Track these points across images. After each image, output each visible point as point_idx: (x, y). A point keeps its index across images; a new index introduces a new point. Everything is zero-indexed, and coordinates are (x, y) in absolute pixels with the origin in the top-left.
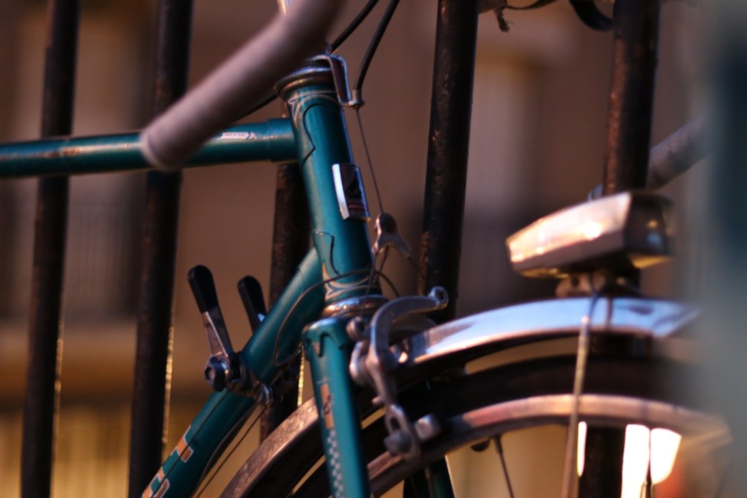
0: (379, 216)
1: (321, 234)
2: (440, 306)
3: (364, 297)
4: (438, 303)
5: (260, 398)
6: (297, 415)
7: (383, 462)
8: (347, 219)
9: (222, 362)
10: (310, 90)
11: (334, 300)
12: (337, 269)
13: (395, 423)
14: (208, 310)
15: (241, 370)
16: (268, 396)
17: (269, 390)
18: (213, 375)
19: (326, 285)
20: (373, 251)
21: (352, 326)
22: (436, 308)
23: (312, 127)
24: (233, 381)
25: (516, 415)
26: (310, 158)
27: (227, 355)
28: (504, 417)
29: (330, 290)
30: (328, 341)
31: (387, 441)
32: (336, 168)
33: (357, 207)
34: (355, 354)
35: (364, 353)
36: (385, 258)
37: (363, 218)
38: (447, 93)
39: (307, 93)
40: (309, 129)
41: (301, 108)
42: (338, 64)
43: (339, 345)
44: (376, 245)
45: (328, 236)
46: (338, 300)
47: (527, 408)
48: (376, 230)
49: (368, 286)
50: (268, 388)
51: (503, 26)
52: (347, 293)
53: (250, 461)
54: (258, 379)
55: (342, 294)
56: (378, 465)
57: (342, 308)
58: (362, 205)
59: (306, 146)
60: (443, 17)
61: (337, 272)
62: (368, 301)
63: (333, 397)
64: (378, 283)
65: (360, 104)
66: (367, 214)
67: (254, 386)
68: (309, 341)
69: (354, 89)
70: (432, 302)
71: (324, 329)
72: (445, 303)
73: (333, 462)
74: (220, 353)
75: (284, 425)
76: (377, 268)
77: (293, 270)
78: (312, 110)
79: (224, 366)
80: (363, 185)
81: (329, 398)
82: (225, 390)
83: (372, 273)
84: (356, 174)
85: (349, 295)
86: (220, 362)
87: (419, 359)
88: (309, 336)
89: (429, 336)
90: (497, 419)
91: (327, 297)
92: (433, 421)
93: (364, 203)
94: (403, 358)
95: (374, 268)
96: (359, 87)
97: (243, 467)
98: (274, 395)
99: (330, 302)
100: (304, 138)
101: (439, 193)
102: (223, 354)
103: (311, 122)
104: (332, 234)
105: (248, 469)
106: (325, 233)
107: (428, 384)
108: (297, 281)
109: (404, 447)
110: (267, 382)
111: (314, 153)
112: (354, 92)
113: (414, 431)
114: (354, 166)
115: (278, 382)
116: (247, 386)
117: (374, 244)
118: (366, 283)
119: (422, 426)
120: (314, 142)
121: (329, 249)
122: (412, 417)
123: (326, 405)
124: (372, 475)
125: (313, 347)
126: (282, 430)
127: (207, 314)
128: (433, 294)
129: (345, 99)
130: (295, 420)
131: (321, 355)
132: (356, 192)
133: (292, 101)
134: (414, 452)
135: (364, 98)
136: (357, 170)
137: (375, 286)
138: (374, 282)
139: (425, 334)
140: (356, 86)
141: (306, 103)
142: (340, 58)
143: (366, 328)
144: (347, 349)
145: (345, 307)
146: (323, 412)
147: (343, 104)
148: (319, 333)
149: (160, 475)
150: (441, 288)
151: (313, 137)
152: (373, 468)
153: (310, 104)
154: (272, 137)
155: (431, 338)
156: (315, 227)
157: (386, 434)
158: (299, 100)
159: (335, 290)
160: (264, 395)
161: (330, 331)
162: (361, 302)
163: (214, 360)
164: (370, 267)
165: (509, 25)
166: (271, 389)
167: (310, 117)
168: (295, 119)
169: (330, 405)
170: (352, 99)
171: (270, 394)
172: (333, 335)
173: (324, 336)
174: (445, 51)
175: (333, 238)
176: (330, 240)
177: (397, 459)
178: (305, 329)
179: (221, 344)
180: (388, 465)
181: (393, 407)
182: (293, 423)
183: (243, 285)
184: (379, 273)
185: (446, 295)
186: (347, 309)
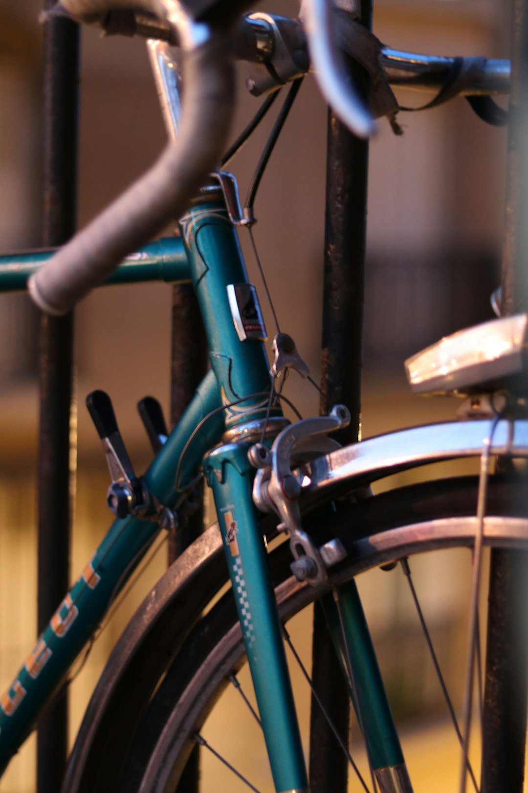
0: (276, 336)
1: (218, 357)
2: (342, 425)
3: (265, 420)
4: (340, 422)
5: (165, 523)
6: (201, 541)
7: (291, 586)
8: (245, 341)
9: (125, 488)
10: (201, 209)
11: (234, 424)
12: (236, 392)
13: (300, 548)
14: (108, 436)
15: (144, 495)
16: (172, 521)
17: (174, 515)
18: (115, 502)
19: (227, 410)
20: (271, 372)
21: (252, 453)
22: (338, 427)
23: (204, 247)
24: (137, 508)
25: (421, 538)
26: (204, 280)
27: (129, 481)
28: (409, 540)
29: (229, 414)
30: (229, 467)
31: (293, 566)
32: (231, 289)
33: (254, 327)
34: (257, 480)
35: (267, 478)
36: (284, 379)
37: (261, 338)
38: (340, 206)
39: (199, 212)
40: (202, 249)
41: (193, 228)
42: (228, 180)
43: (240, 471)
44: (274, 367)
45: (225, 358)
46: (238, 424)
47: (432, 530)
48: (274, 351)
49: (268, 409)
50: (172, 512)
51: (397, 130)
52: (247, 416)
53: (157, 588)
54: (162, 503)
55: (242, 418)
56: (285, 588)
57: (243, 432)
58: (259, 325)
59: (199, 267)
60: (334, 128)
61: (236, 396)
62: (269, 423)
63: (236, 525)
64: (278, 405)
65: (252, 221)
66: (264, 333)
67: (158, 510)
68: (210, 468)
69: (245, 207)
70: (334, 422)
71: (225, 456)
72: (346, 422)
73: (239, 590)
74: (122, 479)
75: (190, 551)
76: (277, 390)
77: (191, 393)
78: (204, 230)
79: (127, 492)
80: (259, 305)
81: (233, 525)
82: (129, 517)
83: (271, 395)
84: (251, 293)
85: (250, 419)
86: (122, 488)
87: (323, 483)
88: (211, 463)
89: (330, 460)
90: (402, 542)
91: (228, 421)
92: (338, 545)
93: (261, 323)
94: (306, 481)
95: (274, 391)
96: (251, 205)
97: (150, 594)
98: (179, 519)
99: (231, 426)
100: (197, 259)
101: (336, 308)
102: (125, 481)
103: (203, 242)
104: (229, 356)
105: (156, 595)
106: (222, 356)
107: (333, 503)
108: (196, 405)
109: (311, 573)
110: (171, 506)
111: (208, 274)
112: (246, 211)
113: (320, 557)
114: (249, 285)
115: (183, 505)
116: (151, 511)
117: (272, 365)
118: (266, 405)
119: (328, 551)
120: (207, 263)
121: (227, 372)
122: (318, 542)
123: (230, 533)
124: (280, 600)
125: (214, 474)
126: (188, 556)
127: (107, 440)
128: (334, 413)
129: (237, 217)
130: (200, 546)
131: (223, 482)
132: (252, 312)
133: (184, 221)
134: (320, 577)
135: (255, 216)
136: (253, 289)
137: (275, 408)
138: (273, 405)
139: (327, 457)
140: (248, 205)
141: (197, 223)
142: (230, 175)
143: (267, 454)
144: (249, 475)
145: (246, 431)
146: (227, 540)
147: (235, 223)
148: (221, 460)
149: (68, 602)
150: (342, 407)
151: (206, 258)
152: (281, 592)
153: (201, 223)
154: (164, 257)
155: (333, 462)
156: (212, 350)
157: (292, 560)
158: (190, 220)
159: (234, 413)
160: (169, 520)
161: (231, 457)
162: (262, 425)
163: (117, 487)
164: (269, 390)
165: (404, 129)
166: (175, 513)
167: (202, 237)
168: (187, 239)
169: (234, 533)
170: (244, 218)
171: (175, 519)
172: (235, 461)
173: (225, 462)
174: (336, 163)
175: (231, 361)
176: (228, 363)
177: (304, 584)
178: (206, 455)
179: (123, 470)
180: (296, 588)
181: (298, 533)
182: (199, 549)
183: (143, 406)
184: (279, 396)
185: (348, 414)
186: (248, 432)
